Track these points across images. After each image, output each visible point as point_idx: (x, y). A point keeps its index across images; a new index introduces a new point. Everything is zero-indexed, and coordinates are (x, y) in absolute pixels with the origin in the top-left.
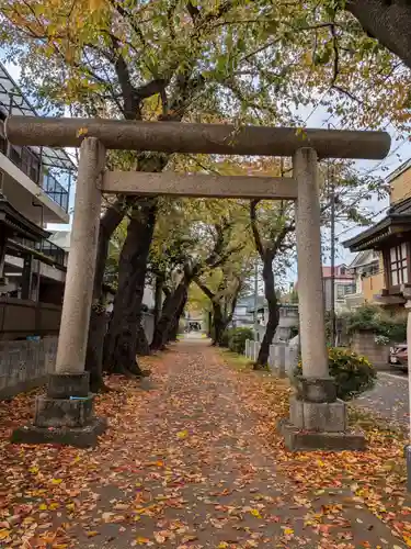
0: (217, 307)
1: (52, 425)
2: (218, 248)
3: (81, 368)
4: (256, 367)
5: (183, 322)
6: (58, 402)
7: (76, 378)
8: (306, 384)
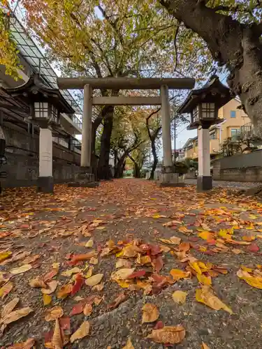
0: (136, 165)
1: (81, 182)
2: (136, 142)
3: (89, 165)
4: (149, 179)
5: (125, 172)
6: (82, 175)
7: (88, 167)
8: (165, 168)
